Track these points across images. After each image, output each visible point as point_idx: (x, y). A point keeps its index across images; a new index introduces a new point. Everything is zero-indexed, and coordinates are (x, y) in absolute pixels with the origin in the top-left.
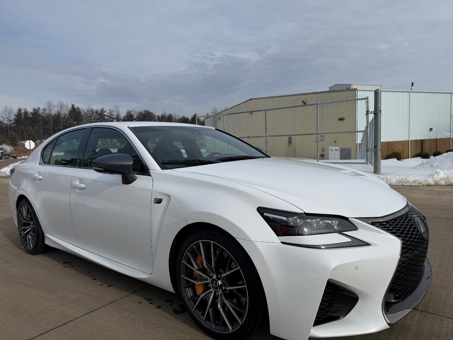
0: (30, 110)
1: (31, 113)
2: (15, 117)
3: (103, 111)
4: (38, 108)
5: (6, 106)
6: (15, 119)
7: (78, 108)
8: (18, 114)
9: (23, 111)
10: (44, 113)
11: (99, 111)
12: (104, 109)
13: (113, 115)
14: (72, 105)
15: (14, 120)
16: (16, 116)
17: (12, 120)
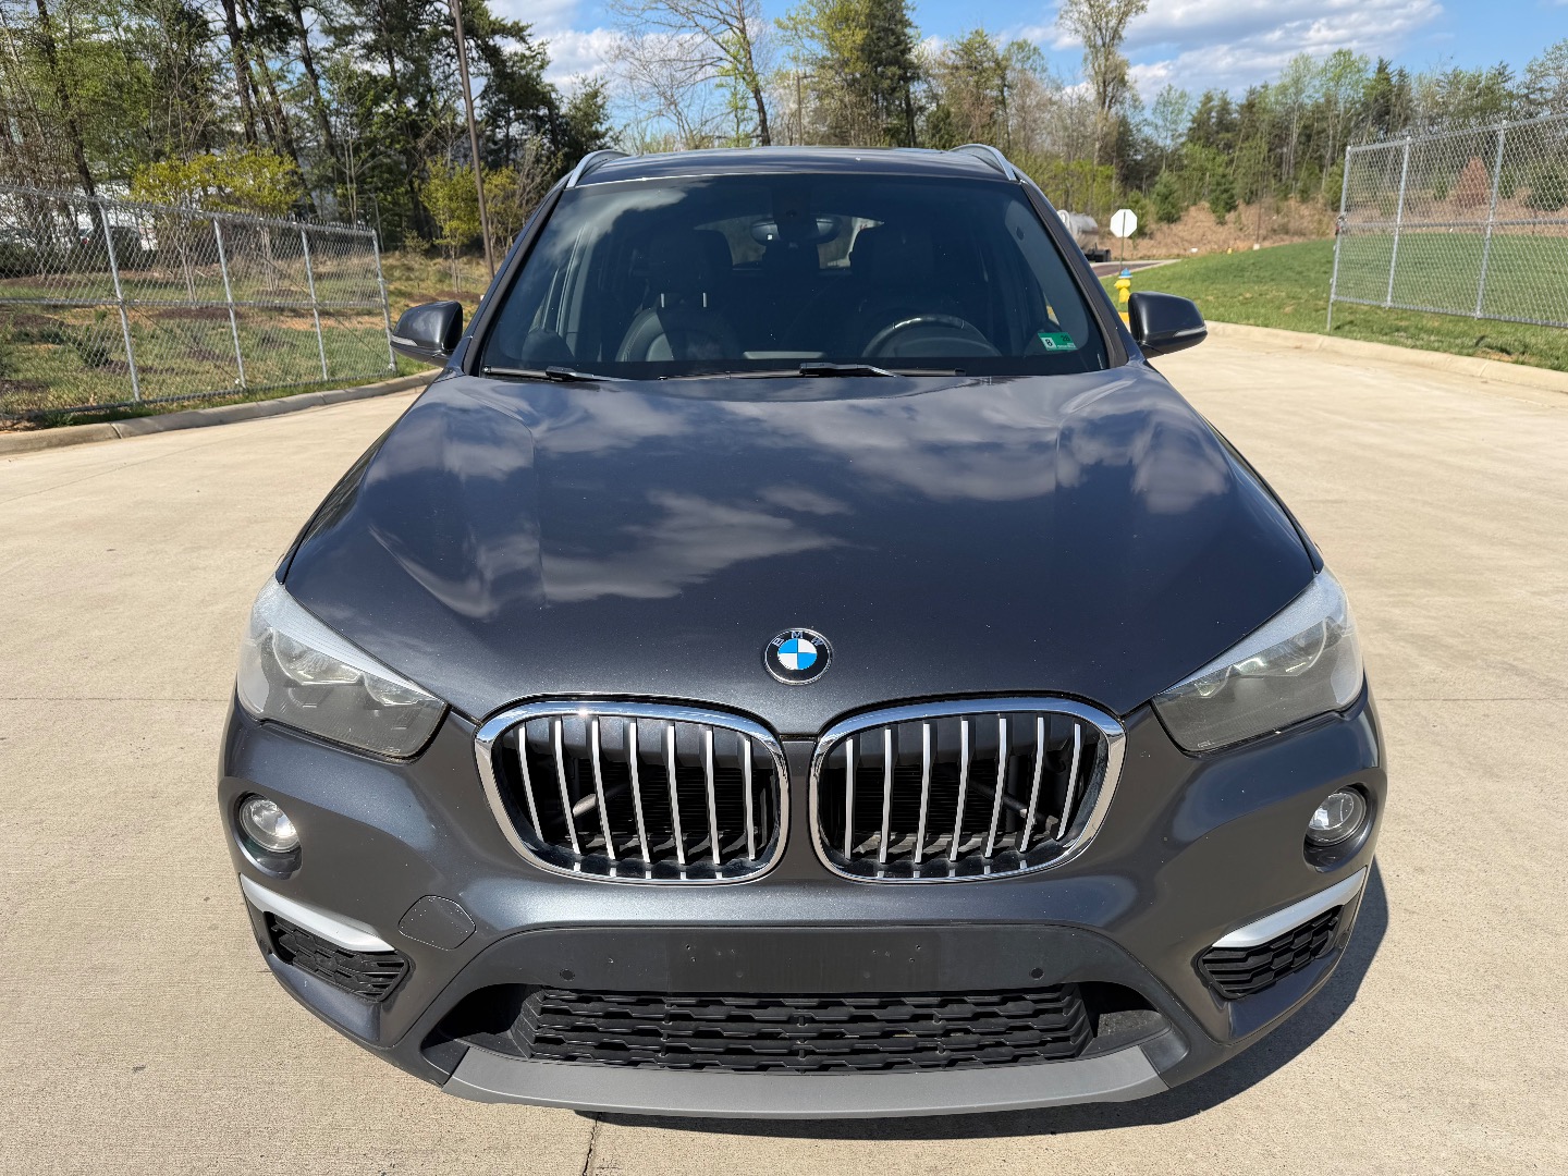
0: (1237, 95)
1: (1242, 106)
2: (1189, 124)
3: (1501, 73)
4: (1263, 87)
5: (1171, 88)
6: (1190, 129)
7: (1401, 74)
8: (1200, 112)
9: (1215, 103)
10: (1277, 102)
11: (1484, 77)
12: (1504, 67)
13: (1541, 89)
14: (1381, 61)
15: (1188, 135)
16: (1193, 122)
17: (1180, 135)
